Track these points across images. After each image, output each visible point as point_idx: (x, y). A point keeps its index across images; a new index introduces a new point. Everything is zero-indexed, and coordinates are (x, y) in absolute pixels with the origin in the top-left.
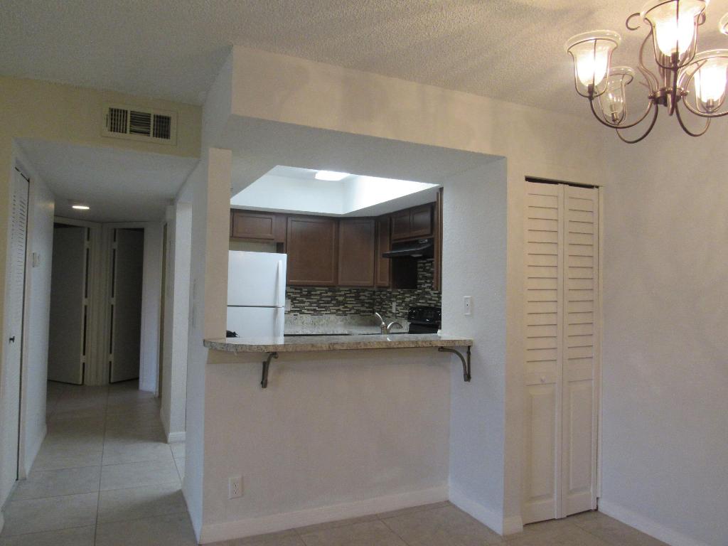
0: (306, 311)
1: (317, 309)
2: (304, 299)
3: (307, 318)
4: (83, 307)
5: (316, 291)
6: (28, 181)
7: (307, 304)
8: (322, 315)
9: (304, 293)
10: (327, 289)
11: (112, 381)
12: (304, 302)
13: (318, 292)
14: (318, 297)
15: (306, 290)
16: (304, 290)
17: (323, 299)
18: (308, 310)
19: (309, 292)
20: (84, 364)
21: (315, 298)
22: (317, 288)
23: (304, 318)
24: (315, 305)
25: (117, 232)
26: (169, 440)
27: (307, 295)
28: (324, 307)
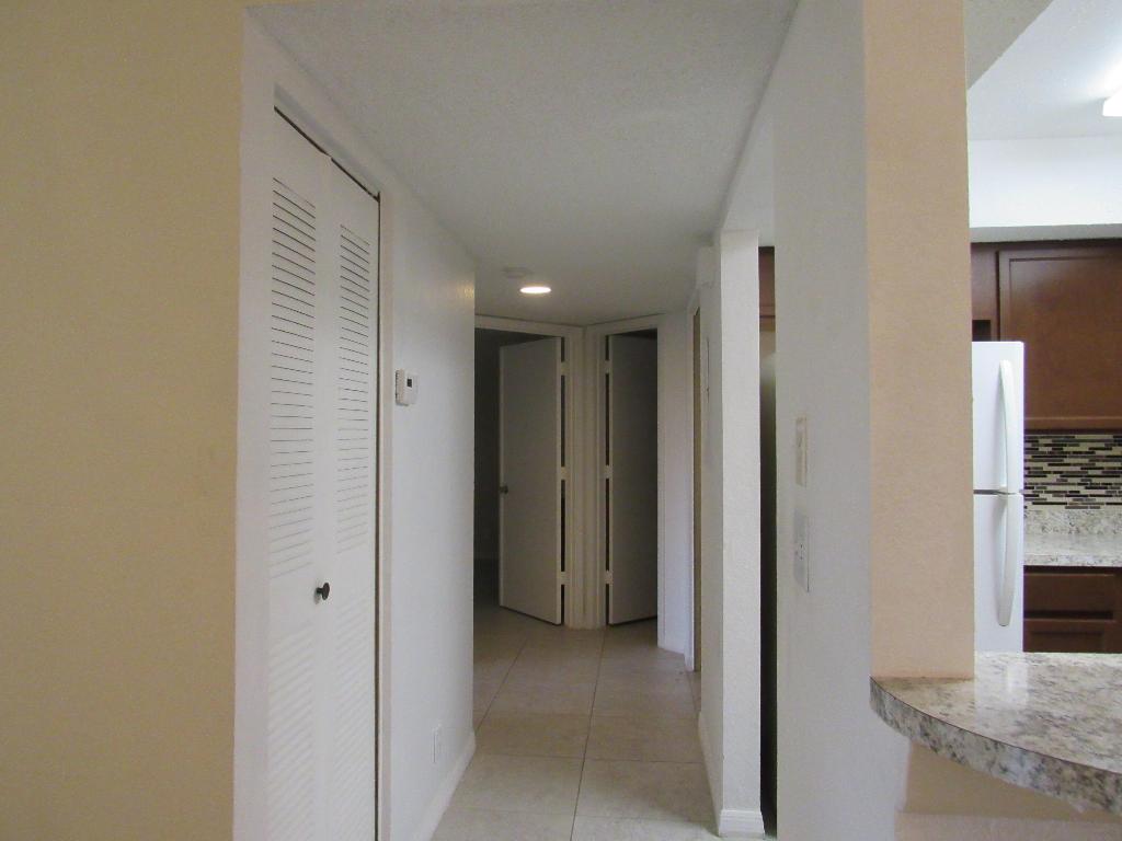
0: (1050, 498)
1: (1083, 491)
2: (1045, 466)
3: (1057, 516)
4: (559, 483)
5: (1077, 443)
6: (377, 198)
7: (1052, 478)
8: (1097, 506)
9: (1041, 449)
10: (1109, 437)
11: (611, 622)
12: (1044, 474)
13: (1084, 447)
14: (1086, 461)
15: (1049, 441)
16: (1042, 441)
17: (1098, 464)
18: (1056, 493)
19: (1057, 446)
20: (563, 587)
21: (1073, 464)
22: (1078, 437)
23: (1048, 515)
24: (1078, 480)
25: (610, 341)
26: (721, 829)
27: (1051, 455)
28: (1104, 487)
